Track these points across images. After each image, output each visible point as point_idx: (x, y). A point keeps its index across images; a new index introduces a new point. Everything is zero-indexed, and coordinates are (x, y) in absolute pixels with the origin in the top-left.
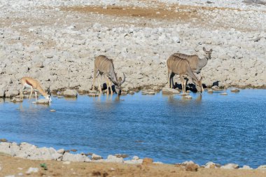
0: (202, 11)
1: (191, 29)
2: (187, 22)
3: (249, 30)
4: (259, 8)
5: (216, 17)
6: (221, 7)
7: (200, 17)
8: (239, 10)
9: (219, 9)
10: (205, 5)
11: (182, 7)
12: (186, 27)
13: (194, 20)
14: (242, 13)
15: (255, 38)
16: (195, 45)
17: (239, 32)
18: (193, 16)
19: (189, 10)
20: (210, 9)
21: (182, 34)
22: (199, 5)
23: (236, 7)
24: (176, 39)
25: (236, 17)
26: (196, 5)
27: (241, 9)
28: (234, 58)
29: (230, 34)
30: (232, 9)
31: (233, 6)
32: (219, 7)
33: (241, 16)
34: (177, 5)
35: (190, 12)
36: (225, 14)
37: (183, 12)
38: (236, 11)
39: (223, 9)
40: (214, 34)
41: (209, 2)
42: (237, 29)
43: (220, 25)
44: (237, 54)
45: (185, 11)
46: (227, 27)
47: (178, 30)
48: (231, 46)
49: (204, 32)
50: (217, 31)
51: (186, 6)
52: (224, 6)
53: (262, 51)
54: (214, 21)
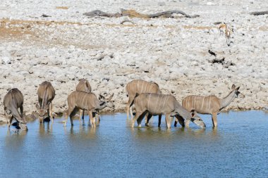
0: (37, 26)
1: (24, 47)
2: (19, 40)
3: (92, 47)
4: (103, 21)
5: (52, 33)
6: (59, 21)
7: (34, 34)
8: (79, 24)
9: (56, 23)
10: (40, 19)
11: (14, 22)
12: (17, 45)
13: (28, 36)
14: (83, 27)
15: (98, 56)
16: (29, 66)
17: (79, 50)
18: (26, 33)
19: (22, 26)
20: (48, 24)
21: (13, 53)
22: (34, 19)
23: (76, 21)
24: (6, 59)
25: (76, 33)
26: (30, 19)
27: (83, 23)
28: (74, 79)
29: (70, 52)
30: (71, 23)
31: (72, 20)
32: (56, 21)
33: (82, 31)
34: (8, 19)
35: (23, 28)
36: (62, 29)
37: (15, 28)
38: (76, 25)
39: (61, 23)
41: (44, 16)
42: (77, 46)
43: (57, 41)
44: (78, 75)
45: (17, 26)
46: (65, 45)
47: (9, 49)
48: (70, 66)
49: (39, 52)
50: (54, 49)
51: (19, 21)
52: (62, 19)
53: (106, 72)
54: (51, 38)
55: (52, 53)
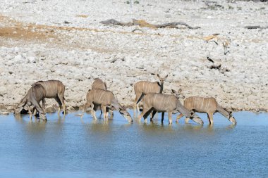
0: (60, 31)
1: (48, 49)
2: (44, 42)
3: (106, 51)
4: (117, 29)
5: (73, 37)
6: (79, 27)
7: (56, 38)
8: (96, 31)
9: (76, 29)
10: (62, 25)
11: (39, 27)
12: (42, 47)
13: (51, 39)
14: (99, 34)
15: (111, 59)
16: (51, 66)
17: (95, 53)
18: (50, 36)
19: (46, 30)
20: (69, 30)
21: (38, 53)
22: (57, 25)
23: (93, 28)
24: (32, 59)
25: (93, 38)
26: (53, 25)
27: (99, 30)
28: (90, 78)
29: (87, 55)
30: (90, 30)
31: (90, 27)
32: (76, 27)
33: (99, 37)
34: (34, 24)
35: (47, 32)
36: (82, 35)
37: (40, 32)
38: (93, 32)
39: (81, 29)
40: (71, 55)
41: (66, 23)
42: (93, 49)
43: (77, 45)
44: (93, 75)
45: (42, 30)
46: (84, 48)
47: (35, 50)
48: (87, 66)
49: (60, 53)
50: (73, 52)
51: (43, 26)
52: (82, 26)
53: (118, 73)
54: (71, 42)
55: (72, 55)
